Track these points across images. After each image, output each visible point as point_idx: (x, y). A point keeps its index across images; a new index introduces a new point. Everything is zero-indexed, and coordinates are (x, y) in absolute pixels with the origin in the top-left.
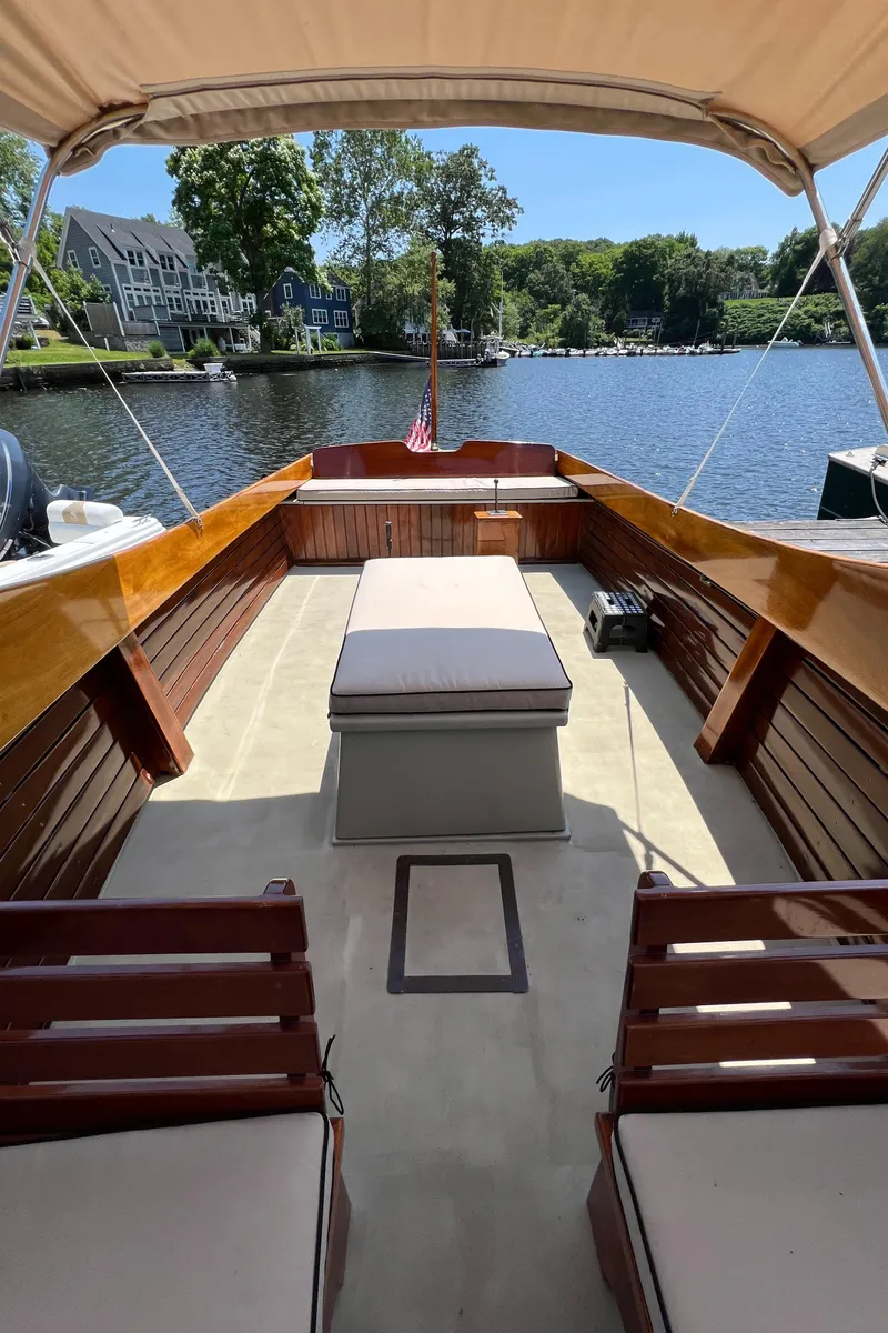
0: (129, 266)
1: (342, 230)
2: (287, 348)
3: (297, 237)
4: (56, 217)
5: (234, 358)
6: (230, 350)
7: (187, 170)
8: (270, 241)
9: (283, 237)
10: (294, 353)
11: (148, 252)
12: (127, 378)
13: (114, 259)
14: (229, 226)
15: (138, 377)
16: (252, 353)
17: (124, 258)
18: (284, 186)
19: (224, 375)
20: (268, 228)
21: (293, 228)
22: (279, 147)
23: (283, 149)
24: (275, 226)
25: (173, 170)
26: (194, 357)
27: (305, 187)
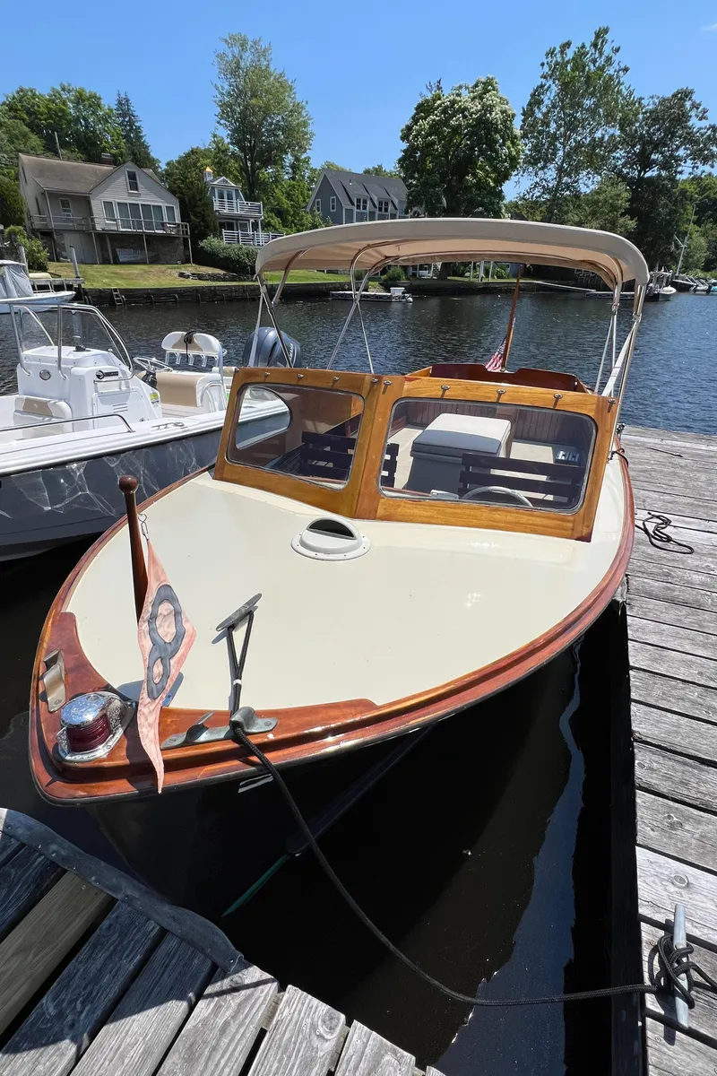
0: (355, 210)
1: (536, 174)
2: (462, 275)
3: (492, 184)
4: (313, 170)
5: (416, 283)
6: (414, 275)
7: (416, 136)
8: (468, 189)
9: (480, 185)
10: (466, 280)
11: (371, 199)
12: (333, 295)
13: (346, 205)
14: (437, 177)
15: (341, 295)
16: (432, 278)
17: (353, 204)
18: (491, 143)
19: (404, 297)
20: (469, 178)
21: (490, 177)
22: (494, 113)
23: (497, 114)
24: (475, 175)
25: (404, 137)
26: (385, 281)
27: (508, 143)
